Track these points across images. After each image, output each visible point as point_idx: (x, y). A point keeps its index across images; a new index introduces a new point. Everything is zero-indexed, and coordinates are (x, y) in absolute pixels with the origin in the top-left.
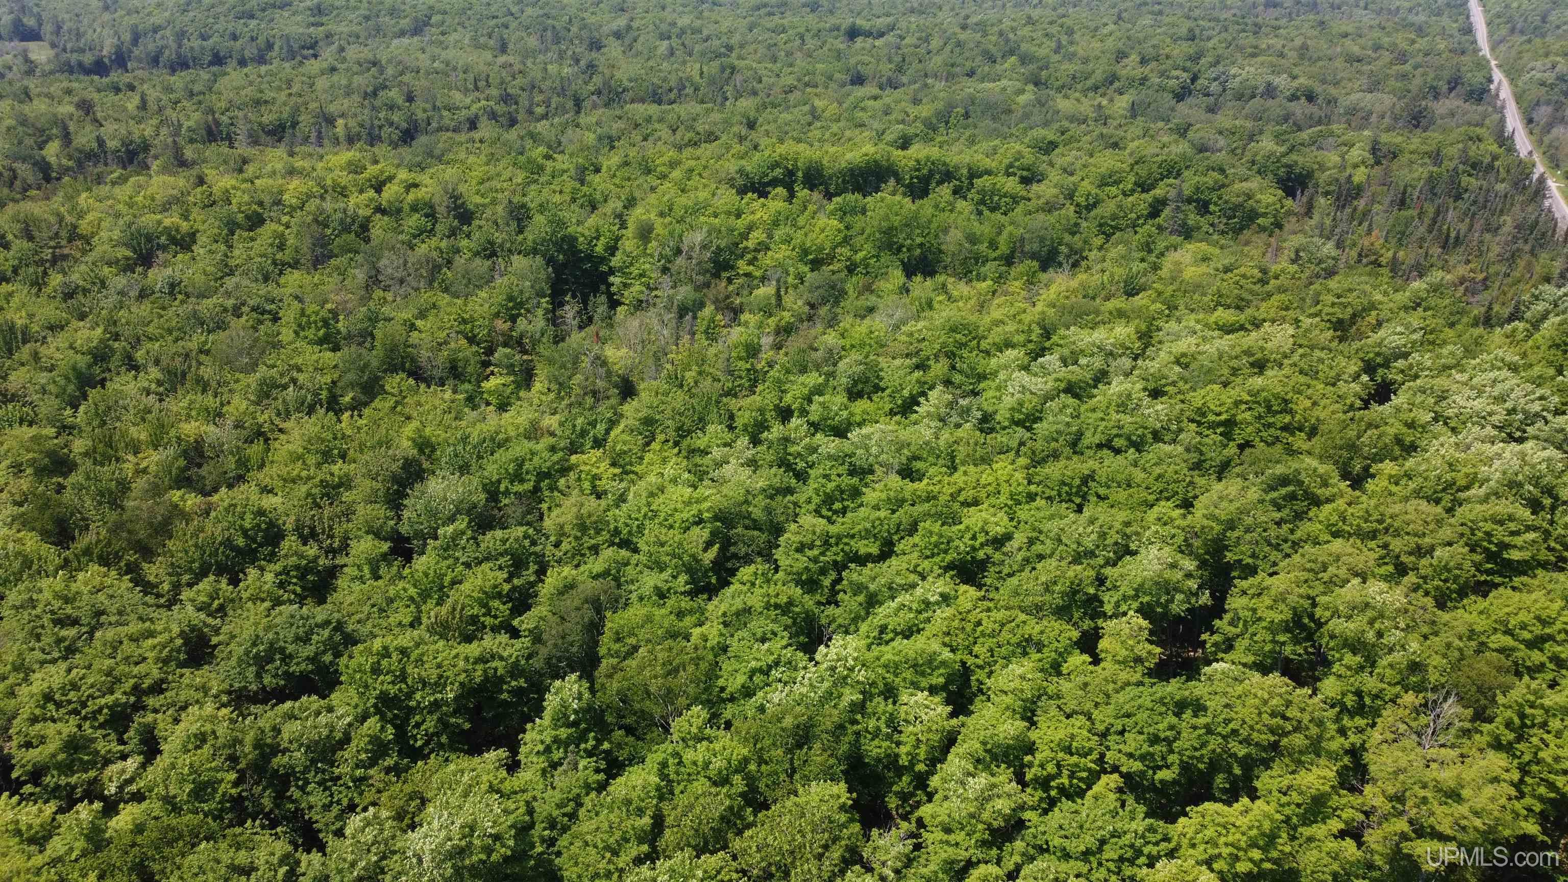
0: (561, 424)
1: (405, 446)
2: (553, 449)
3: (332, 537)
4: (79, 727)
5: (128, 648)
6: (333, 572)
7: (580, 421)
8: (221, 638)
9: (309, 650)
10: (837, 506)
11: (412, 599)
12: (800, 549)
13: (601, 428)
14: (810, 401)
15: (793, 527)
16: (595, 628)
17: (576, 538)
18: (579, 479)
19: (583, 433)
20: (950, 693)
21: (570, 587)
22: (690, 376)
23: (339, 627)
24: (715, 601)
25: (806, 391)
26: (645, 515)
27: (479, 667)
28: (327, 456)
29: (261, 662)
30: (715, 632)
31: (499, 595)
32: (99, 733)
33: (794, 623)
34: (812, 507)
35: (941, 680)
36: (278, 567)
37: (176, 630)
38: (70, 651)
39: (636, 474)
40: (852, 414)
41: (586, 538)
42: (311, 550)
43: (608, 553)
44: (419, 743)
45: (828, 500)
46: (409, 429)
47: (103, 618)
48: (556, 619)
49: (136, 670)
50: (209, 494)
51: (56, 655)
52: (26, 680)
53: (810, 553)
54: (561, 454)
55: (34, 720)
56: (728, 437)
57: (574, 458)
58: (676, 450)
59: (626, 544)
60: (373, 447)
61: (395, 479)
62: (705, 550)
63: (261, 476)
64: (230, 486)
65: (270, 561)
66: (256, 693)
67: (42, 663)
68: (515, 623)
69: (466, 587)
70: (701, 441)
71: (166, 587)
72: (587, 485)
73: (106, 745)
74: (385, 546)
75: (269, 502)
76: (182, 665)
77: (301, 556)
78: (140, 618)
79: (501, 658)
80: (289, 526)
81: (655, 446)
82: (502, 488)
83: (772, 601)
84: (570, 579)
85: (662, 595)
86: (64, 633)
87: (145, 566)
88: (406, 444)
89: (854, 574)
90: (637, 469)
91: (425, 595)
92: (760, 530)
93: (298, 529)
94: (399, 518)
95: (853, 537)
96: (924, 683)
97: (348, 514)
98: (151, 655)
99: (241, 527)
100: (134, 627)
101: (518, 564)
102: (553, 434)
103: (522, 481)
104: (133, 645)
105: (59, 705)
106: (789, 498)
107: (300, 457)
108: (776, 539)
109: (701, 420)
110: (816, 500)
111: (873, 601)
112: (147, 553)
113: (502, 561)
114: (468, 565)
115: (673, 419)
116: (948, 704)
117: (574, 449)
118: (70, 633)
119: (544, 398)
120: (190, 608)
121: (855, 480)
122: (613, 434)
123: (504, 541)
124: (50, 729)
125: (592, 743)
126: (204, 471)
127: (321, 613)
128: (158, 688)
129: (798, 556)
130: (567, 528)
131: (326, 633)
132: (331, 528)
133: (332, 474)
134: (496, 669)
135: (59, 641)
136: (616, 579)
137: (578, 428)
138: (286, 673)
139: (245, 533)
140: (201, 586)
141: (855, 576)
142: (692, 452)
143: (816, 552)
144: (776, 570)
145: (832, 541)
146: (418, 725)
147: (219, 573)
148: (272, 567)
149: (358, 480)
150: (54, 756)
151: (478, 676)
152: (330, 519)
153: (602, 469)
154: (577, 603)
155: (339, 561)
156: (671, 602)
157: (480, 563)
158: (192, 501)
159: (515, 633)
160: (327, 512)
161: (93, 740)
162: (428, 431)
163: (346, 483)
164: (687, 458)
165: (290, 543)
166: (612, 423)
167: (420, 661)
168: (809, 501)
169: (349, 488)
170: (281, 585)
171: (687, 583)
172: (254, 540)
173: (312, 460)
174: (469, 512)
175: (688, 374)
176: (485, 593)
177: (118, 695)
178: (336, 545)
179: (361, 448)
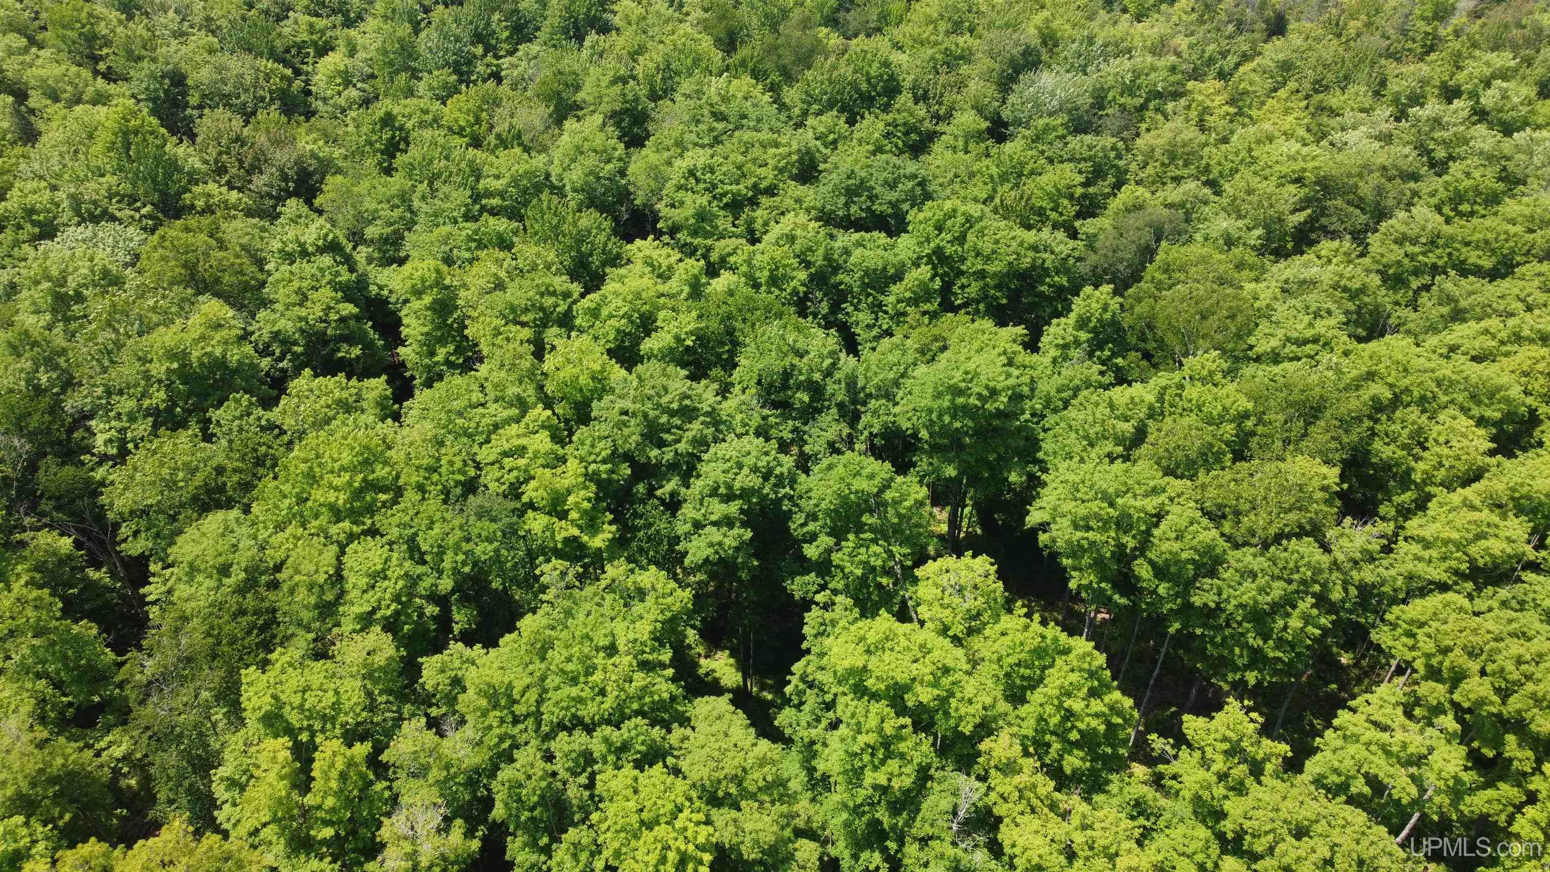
0: (1191, 47)
1: (1030, 34)
2: (1173, 69)
3: (940, 103)
4: (710, 203)
5: (756, 152)
6: (932, 137)
7: (1211, 48)
8: (827, 166)
9: (893, 196)
10: (1465, 207)
11: (991, 177)
12: (1400, 241)
13: (1232, 60)
14: (1488, 85)
15: (1402, 215)
16: (1147, 253)
17: (1163, 164)
18: (1188, 107)
19: (1211, 61)
20: (1501, 431)
21: (1138, 207)
22: (1354, 25)
23: (922, 184)
24: (1282, 264)
25: (1487, 72)
26: (1242, 160)
27: (1031, 254)
28: (957, 28)
29: (851, 193)
30: (1268, 294)
31: (1071, 197)
32: (722, 213)
33: (1358, 313)
34: (1434, 201)
35: (1498, 415)
36: (889, 118)
37: (795, 146)
38: (717, 141)
39: (1251, 118)
40: (1532, 112)
41: (1172, 167)
42: (921, 111)
43: (1191, 186)
44: (959, 302)
45: (1457, 199)
46: (1039, 18)
47: (745, 121)
48: (1115, 233)
49: (759, 171)
50: (849, 39)
51: (706, 141)
52: (681, 155)
53: (1410, 249)
54: (1180, 76)
55: (679, 188)
56: (1368, 102)
57: (1190, 85)
58: (1305, 103)
59: (1212, 184)
60: (1000, 27)
61: (1012, 62)
62: (1294, 211)
63: (895, 31)
64: (868, 36)
65: (883, 111)
66: (842, 219)
67: (696, 145)
68: (1077, 224)
69: (1043, 179)
70: (1334, 100)
71: (797, 111)
72: (1193, 114)
73: (724, 222)
74: (985, 125)
75: (897, 57)
76: (794, 178)
77: (911, 114)
78: (771, 129)
79: (1052, 252)
80: (907, 84)
81: (1282, 93)
82: (1110, 97)
83: (1342, 283)
84: (1141, 200)
85: (1230, 242)
86: (715, 124)
87: (786, 88)
88: (1033, 31)
89: (1448, 284)
90: (1254, 113)
91: (1004, 178)
92: (1362, 209)
93: (914, 88)
94: (1004, 102)
95: (1467, 244)
96: (1476, 411)
97: (960, 86)
98: (772, 162)
99: (868, 73)
100: (765, 135)
101: (1097, 173)
102: (1178, 54)
103: (1132, 95)
104: (761, 150)
105: (698, 181)
106: (1412, 185)
107: (934, 22)
108: (1378, 223)
109: (1346, 78)
110: (1442, 194)
111: (1458, 316)
112: (789, 77)
113: (1082, 165)
114: (1051, 161)
115: (1314, 69)
116: (1492, 440)
117: (1196, 75)
118: (720, 126)
119: (1184, 17)
120: (810, 134)
121: (1501, 186)
122: (1241, 69)
123: (1090, 148)
124: (688, 197)
125: (1107, 353)
126: (850, 16)
127: (911, 167)
128: (771, 191)
129: (1395, 247)
130: (1158, 153)
131: (910, 184)
132: (942, 96)
133: (957, 45)
134: (1044, 261)
135: (712, 130)
136: (1188, 214)
137: (1207, 55)
138: (869, 208)
139: (869, 81)
140: (823, 118)
141: (1448, 286)
142: (1321, 108)
143: (1417, 249)
144: (1362, 255)
145: (1441, 242)
146: (963, 287)
147: (842, 110)
148: (883, 116)
149: (979, 55)
150: (687, 219)
151: (1026, 262)
152: (944, 86)
153: (1216, 103)
154: (1140, 223)
155: (941, 128)
156: (1237, 251)
157: (1062, 162)
158: (834, 40)
159: (1073, 234)
160: (942, 79)
161: (717, 217)
162: (1055, 25)
163: (966, 57)
164: (1313, 115)
165: (904, 99)
166: (1246, 58)
167: (981, 233)
168: (1432, 194)
169: (969, 62)
170: (888, 135)
171: (1259, 238)
172: (874, 87)
173: (943, 26)
174: (1069, 112)
175: (1352, 23)
176: (1058, 190)
177: (741, 187)
178: (941, 112)
179: (990, 25)
